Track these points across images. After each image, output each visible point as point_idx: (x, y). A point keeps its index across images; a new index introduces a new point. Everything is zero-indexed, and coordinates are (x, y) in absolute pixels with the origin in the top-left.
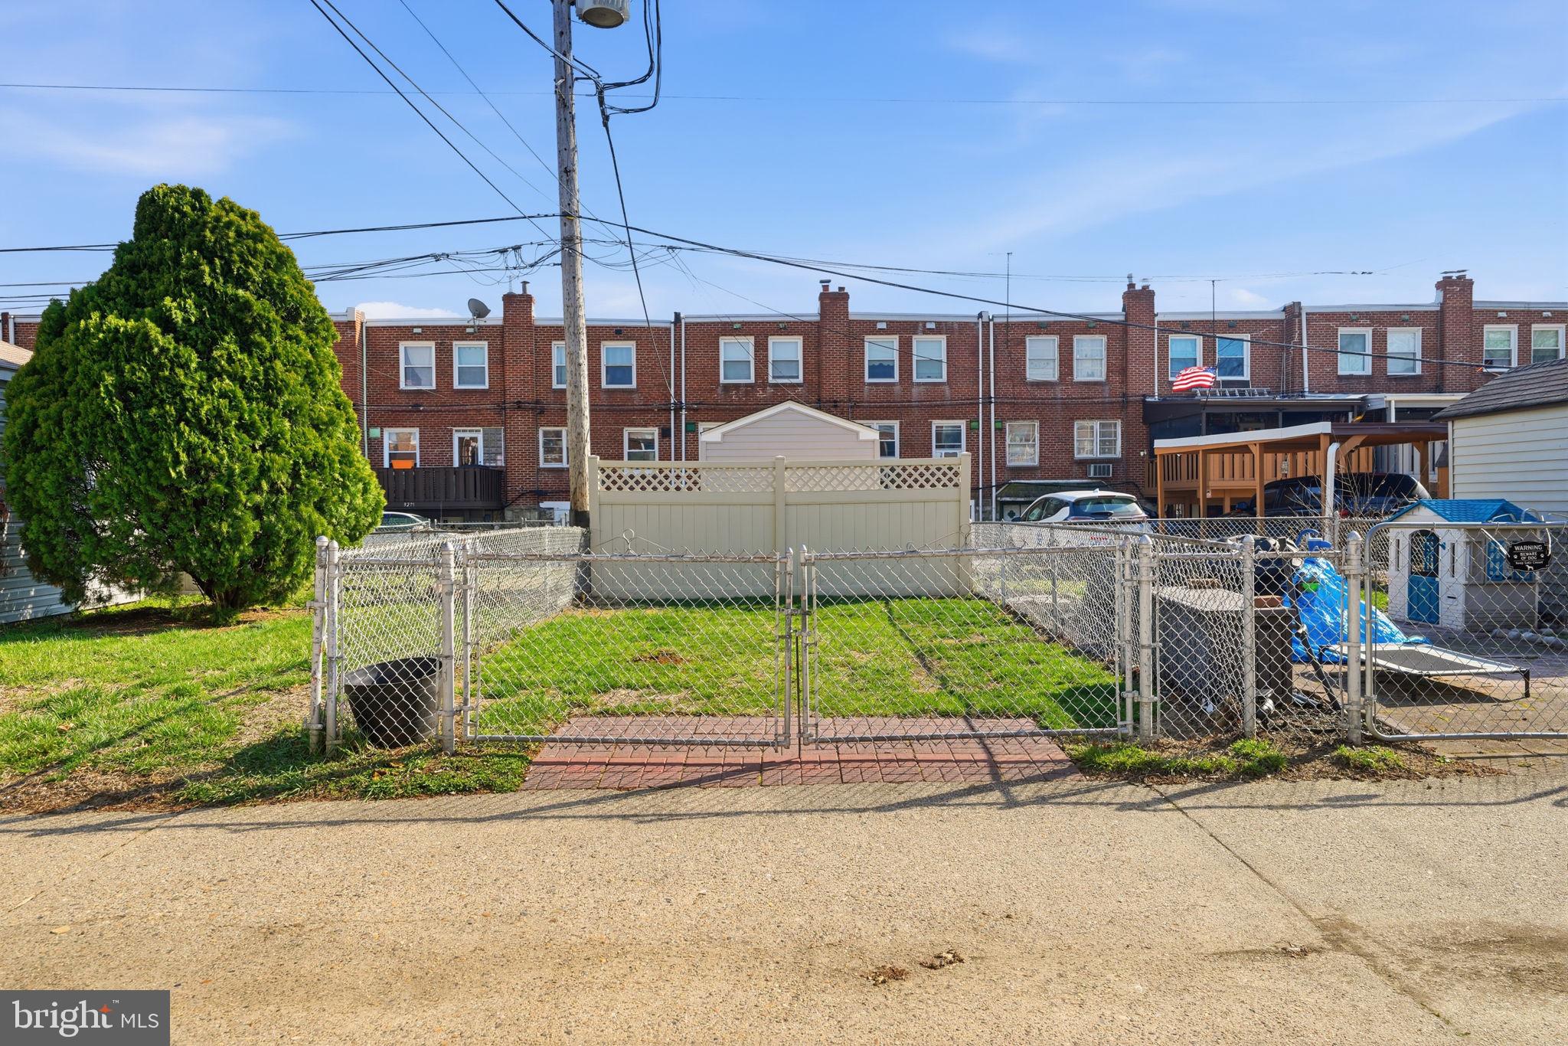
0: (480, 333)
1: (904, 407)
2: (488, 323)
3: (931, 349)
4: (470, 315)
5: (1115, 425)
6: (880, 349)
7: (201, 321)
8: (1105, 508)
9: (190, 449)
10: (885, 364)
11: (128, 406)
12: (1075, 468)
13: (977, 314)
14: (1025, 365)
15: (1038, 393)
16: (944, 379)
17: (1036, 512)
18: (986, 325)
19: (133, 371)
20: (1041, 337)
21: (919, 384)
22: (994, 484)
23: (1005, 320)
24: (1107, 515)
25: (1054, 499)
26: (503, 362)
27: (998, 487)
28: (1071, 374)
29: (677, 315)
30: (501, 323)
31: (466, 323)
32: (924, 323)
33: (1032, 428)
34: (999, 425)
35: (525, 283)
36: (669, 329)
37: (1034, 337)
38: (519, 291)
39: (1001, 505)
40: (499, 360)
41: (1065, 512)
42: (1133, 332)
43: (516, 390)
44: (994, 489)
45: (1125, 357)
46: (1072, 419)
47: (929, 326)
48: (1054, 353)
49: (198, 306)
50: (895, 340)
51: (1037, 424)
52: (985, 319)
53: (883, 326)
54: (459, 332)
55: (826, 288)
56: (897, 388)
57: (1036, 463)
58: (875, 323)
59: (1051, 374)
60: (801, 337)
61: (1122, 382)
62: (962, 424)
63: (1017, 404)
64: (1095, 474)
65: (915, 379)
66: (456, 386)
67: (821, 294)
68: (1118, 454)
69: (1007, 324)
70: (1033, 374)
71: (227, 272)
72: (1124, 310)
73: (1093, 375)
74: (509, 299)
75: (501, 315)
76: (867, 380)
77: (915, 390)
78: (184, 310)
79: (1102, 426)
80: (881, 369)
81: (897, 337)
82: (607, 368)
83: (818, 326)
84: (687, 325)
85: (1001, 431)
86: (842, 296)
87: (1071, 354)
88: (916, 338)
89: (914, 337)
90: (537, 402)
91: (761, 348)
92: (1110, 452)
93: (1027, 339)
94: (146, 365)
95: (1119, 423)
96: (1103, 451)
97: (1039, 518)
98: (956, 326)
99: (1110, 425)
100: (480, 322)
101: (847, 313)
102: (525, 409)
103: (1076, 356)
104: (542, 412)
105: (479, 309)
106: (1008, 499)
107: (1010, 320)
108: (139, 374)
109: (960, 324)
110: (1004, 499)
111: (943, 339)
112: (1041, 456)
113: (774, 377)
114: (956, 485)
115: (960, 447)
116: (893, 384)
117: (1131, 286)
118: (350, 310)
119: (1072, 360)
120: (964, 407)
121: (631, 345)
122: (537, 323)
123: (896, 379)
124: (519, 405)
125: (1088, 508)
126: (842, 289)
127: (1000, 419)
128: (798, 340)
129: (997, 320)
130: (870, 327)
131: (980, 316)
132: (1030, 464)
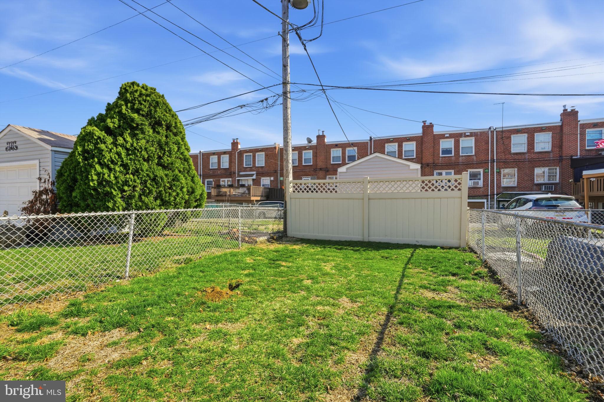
0: (310, 148)
1: (456, 165)
2: (312, 145)
3: (468, 143)
4: (306, 142)
5: (556, 169)
6: (447, 144)
7: (119, 126)
8: (554, 203)
9: (98, 174)
10: (448, 149)
11: (85, 159)
12: (535, 187)
13: (488, 128)
14: (510, 146)
15: (516, 157)
16: (474, 154)
17: (514, 204)
18: (492, 132)
19: (88, 146)
20: (518, 135)
21: (462, 156)
22: (495, 193)
23: (501, 129)
24: (556, 206)
25: (524, 198)
26: (316, 156)
27: (497, 195)
28: (534, 149)
29: (371, 137)
30: (316, 144)
31: (306, 145)
32: (465, 133)
33: (514, 171)
34: (498, 171)
35: (323, 132)
36: (368, 142)
37: (515, 135)
38: (321, 134)
39: (499, 202)
40: (315, 155)
41: (530, 205)
42: (566, 130)
43: (320, 164)
44: (495, 195)
45: (561, 140)
46: (534, 167)
47: (467, 134)
48: (525, 140)
49: (119, 121)
50: (453, 140)
51: (516, 169)
52: (492, 130)
53: (448, 135)
54: (304, 148)
55: (425, 124)
56: (453, 158)
57: (516, 185)
58: (444, 135)
59: (523, 149)
60: (415, 142)
61: (560, 151)
62: (481, 171)
63: (507, 162)
64: (545, 189)
65: (461, 154)
66: (303, 164)
67: (423, 126)
68: (558, 181)
69: (502, 132)
70: (514, 150)
71: (132, 109)
72: (561, 120)
73: (544, 148)
74: (318, 137)
75: (316, 142)
76: (441, 155)
77: (461, 159)
78: (114, 123)
79: (549, 169)
80: (447, 151)
81: (453, 139)
82: (348, 156)
83: (422, 137)
84: (374, 141)
85: (499, 173)
86: (431, 126)
87: (534, 140)
88: (461, 139)
89: (461, 138)
90: (327, 168)
91: (400, 147)
92: (553, 180)
93: (512, 136)
94: (93, 143)
95: (558, 168)
96: (549, 180)
97: (515, 207)
98: (479, 133)
99: (553, 169)
100: (310, 145)
101: (433, 132)
102: (323, 170)
103: (535, 141)
104: (328, 171)
105: (310, 141)
106: (502, 199)
107: (504, 129)
108: (90, 147)
109: (481, 132)
110: (500, 199)
111: (473, 139)
112: (518, 182)
113: (405, 156)
114: (459, 190)
115: (480, 179)
116: (452, 157)
117: (565, 110)
118: (275, 144)
119: (534, 143)
120: (482, 164)
121: (356, 148)
122: (327, 144)
123: (453, 154)
124: (321, 169)
125: (544, 203)
126: (431, 123)
127: (499, 168)
128: (414, 143)
129: (497, 130)
130: (443, 136)
131: (490, 128)
132: (513, 185)
